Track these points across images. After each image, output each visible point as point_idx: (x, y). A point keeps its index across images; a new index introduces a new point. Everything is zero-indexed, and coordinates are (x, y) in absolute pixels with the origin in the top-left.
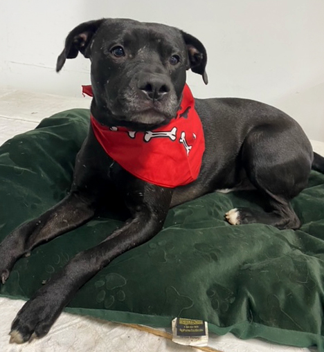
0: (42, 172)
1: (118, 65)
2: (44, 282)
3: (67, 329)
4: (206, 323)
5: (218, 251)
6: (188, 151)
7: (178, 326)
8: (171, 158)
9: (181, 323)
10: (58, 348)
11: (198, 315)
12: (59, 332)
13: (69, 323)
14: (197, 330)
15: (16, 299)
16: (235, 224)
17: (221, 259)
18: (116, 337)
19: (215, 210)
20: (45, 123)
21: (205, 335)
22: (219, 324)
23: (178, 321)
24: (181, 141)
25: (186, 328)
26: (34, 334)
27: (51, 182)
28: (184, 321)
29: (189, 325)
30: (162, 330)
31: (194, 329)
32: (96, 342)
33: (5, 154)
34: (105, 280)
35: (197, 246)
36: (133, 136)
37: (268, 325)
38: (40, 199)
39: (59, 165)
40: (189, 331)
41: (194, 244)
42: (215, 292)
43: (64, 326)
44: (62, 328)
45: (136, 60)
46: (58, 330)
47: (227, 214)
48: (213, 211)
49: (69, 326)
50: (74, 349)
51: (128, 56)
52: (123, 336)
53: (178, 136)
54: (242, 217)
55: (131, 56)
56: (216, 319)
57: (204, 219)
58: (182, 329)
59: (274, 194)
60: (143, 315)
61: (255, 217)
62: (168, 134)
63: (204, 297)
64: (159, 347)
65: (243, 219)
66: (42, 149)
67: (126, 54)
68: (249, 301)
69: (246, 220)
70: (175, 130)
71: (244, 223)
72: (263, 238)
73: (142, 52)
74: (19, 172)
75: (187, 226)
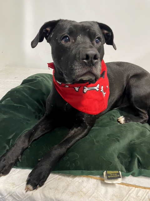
0: (28, 106)
1: (67, 48)
2: (39, 160)
3: (53, 181)
4: (120, 172)
5: (119, 137)
6: (104, 95)
7: (107, 175)
8: (97, 100)
9: (108, 173)
10: (50, 191)
11: (115, 169)
12: (49, 183)
13: (53, 178)
14: (116, 176)
15: (25, 169)
16: (122, 123)
17: (121, 140)
18: (77, 182)
19: (112, 117)
20: (25, 82)
21: (120, 178)
22: (126, 172)
23: (106, 172)
24: (101, 91)
25: (111, 176)
26: (38, 186)
27: (33, 111)
28: (109, 172)
29: (112, 174)
30: (98, 176)
31: (115, 175)
32: (68, 186)
33: (8, 99)
34: (68, 156)
35: (108, 135)
36: (77, 90)
37: (148, 169)
38: (29, 119)
39: (35, 102)
40: (113, 176)
41: (106, 135)
42: (121, 156)
43: (51, 179)
44: (50, 181)
45: (76, 43)
46: (49, 182)
47: (118, 119)
48: (111, 118)
49: (54, 179)
50: (58, 190)
51: (72, 41)
52: (80, 181)
53: (100, 88)
54: (126, 120)
55: (73, 41)
56: (124, 169)
57: (108, 122)
58: (109, 176)
59: (140, 108)
60: (89, 171)
61: (132, 119)
62: (95, 88)
63: (116, 160)
64: (98, 184)
65: (126, 121)
66: (26, 95)
67: (71, 40)
68: (138, 159)
69: (128, 121)
70: (99, 85)
71: (127, 123)
72: (137, 129)
73: (80, 38)
74: (17, 107)
75: (101, 126)
